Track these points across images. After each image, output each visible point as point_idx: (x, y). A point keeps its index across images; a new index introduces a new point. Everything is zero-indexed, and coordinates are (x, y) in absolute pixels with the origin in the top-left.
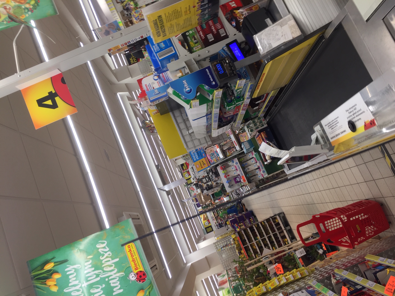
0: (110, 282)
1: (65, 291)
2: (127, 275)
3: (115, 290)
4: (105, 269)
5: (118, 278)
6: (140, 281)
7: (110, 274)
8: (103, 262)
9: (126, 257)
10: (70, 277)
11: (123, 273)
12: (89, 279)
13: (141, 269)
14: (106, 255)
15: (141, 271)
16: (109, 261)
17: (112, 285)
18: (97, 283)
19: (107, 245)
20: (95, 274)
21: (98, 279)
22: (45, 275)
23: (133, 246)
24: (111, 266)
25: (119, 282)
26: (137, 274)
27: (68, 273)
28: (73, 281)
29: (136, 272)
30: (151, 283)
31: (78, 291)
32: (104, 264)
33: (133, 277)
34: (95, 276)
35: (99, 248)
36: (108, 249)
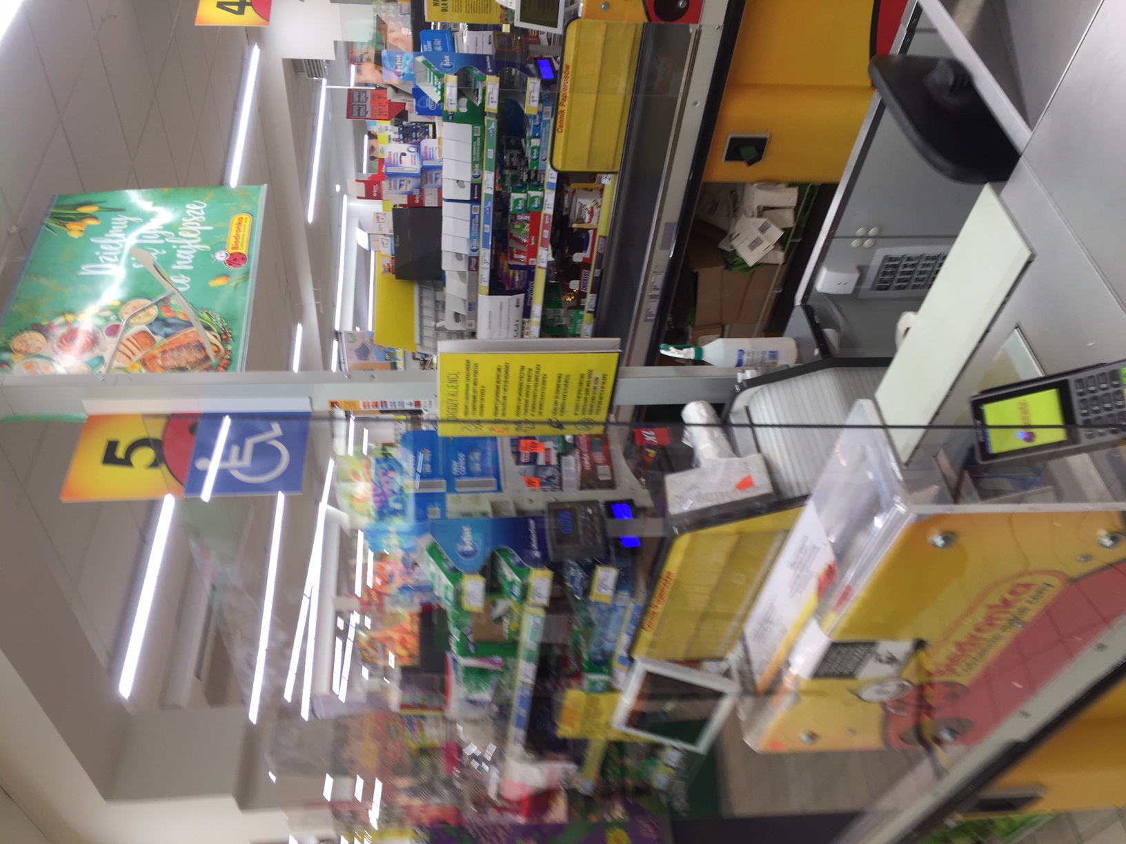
0: (178, 251)
1: (92, 240)
2: (214, 251)
3: (178, 262)
4: (180, 234)
5: (195, 251)
6: (230, 265)
7: (185, 241)
8: (184, 224)
9: (226, 230)
10: (113, 228)
11: (208, 247)
12: (144, 237)
13: (243, 251)
14: (195, 218)
15: (240, 253)
16: (196, 226)
17: (179, 256)
18: (156, 246)
19: (204, 210)
20: (159, 234)
21: (162, 242)
22: (73, 217)
23: (248, 220)
24: (192, 232)
25: (193, 256)
26: (231, 255)
27: (113, 223)
28: (115, 232)
29: (231, 251)
30: (247, 273)
31: (114, 245)
32: (183, 226)
33: (221, 256)
34: (158, 236)
35: (187, 209)
36: (203, 213)
